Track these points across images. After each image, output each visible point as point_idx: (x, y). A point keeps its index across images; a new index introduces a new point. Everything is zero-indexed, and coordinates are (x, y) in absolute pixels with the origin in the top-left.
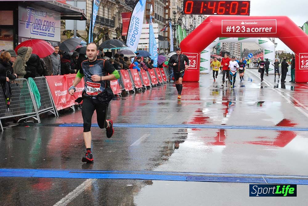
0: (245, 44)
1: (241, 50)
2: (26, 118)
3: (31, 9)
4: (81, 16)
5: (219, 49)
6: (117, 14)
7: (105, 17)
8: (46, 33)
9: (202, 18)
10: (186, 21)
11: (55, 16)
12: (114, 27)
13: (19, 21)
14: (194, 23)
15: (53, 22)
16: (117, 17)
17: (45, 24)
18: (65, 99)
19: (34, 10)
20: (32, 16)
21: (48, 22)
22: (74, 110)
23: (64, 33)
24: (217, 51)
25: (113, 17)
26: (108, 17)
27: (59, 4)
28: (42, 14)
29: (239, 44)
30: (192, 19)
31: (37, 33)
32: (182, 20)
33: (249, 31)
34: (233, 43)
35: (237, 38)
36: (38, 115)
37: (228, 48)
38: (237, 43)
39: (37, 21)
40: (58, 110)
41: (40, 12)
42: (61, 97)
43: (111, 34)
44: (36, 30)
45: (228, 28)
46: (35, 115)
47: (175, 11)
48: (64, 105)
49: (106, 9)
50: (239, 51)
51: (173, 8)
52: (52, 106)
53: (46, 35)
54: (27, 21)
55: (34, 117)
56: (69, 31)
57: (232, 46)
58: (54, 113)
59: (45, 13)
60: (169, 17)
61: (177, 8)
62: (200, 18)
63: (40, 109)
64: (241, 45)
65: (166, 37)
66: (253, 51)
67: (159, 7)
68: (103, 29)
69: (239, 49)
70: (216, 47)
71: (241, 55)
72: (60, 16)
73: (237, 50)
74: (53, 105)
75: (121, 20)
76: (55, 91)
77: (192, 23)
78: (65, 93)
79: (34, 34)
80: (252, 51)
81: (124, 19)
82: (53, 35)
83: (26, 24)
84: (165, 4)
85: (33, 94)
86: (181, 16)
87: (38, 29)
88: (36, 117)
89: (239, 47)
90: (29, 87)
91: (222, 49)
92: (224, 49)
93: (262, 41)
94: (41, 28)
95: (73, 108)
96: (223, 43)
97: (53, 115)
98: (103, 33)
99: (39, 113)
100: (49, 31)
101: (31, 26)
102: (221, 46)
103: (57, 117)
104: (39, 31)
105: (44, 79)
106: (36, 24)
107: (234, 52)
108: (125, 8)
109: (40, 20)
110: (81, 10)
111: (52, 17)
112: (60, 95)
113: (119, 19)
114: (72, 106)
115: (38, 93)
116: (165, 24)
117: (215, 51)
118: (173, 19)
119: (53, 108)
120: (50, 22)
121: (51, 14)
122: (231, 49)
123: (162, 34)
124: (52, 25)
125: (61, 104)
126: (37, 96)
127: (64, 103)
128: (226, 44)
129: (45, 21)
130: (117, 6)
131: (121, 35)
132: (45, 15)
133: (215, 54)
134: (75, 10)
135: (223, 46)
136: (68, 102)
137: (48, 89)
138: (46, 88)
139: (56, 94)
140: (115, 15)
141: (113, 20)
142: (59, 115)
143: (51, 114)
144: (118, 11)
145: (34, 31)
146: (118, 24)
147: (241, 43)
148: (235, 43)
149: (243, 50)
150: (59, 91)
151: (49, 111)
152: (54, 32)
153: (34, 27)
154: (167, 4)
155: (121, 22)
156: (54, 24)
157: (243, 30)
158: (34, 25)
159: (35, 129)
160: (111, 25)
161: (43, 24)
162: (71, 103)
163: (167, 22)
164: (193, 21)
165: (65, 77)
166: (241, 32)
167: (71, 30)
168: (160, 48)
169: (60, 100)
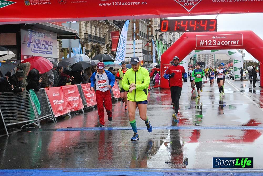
0: (218, 55)
1: (214, 60)
2: (29, 125)
3: (32, 31)
4: (74, 35)
5: (195, 60)
6: (107, 33)
7: (97, 36)
8: (45, 51)
9: (180, 34)
10: (166, 37)
11: (52, 36)
12: (104, 44)
13: (21, 42)
14: (173, 38)
15: (51, 42)
16: (107, 35)
17: (44, 43)
18: (62, 107)
19: (34, 32)
20: (33, 37)
21: (46, 41)
22: (70, 116)
23: (62, 50)
24: (194, 62)
25: (104, 35)
26: (100, 36)
27: (55, 26)
28: (41, 35)
29: (213, 56)
30: (171, 35)
31: (37, 51)
32: (162, 36)
33: (220, 44)
34: (207, 55)
35: (210, 51)
36: (38, 122)
37: (203, 59)
38: (211, 55)
39: (36, 41)
40: (56, 116)
41: (39, 34)
42: (59, 105)
43: (103, 50)
44: (36, 49)
45: (201, 42)
46: (36, 122)
47: (156, 29)
48: (61, 112)
49: (98, 29)
50: (213, 61)
51: (155, 26)
52: (51, 114)
53: (45, 53)
54: (28, 41)
55: (36, 123)
56: (65, 49)
57: (207, 57)
58: (53, 119)
59: (44, 34)
60: (152, 34)
61: (158, 26)
62: (179, 34)
63: (40, 116)
64: (214, 56)
65: (150, 51)
66: (225, 60)
67: (143, 26)
68: (95, 46)
69: (213, 59)
70: (193, 59)
71: (215, 65)
72: (57, 36)
73: (211, 60)
74: (51, 112)
75: (111, 38)
76: (53, 101)
77: (171, 39)
78: (62, 101)
79: (34, 52)
80: (223, 61)
81: (113, 37)
82: (51, 53)
83: (27, 44)
84: (148, 23)
85: (33, 103)
86: (162, 33)
87: (38, 48)
88: (37, 123)
89: (213, 57)
90: (30, 98)
91: (198, 60)
92: (200, 60)
93: (231, 52)
94: (41, 47)
95: (69, 114)
96: (199, 55)
97: (52, 121)
98: (95, 49)
99: (39, 120)
100: (47, 49)
101: (32, 46)
102: (197, 57)
103: (55, 123)
104: (39, 49)
105: (43, 91)
106: (36, 44)
107: (208, 62)
108: (114, 28)
109: (39, 40)
110: (74, 31)
111: (50, 37)
112: (57, 104)
113: (109, 37)
114: (68, 113)
115: (38, 103)
116: (148, 40)
117: (192, 62)
118: (155, 35)
119: (51, 115)
120: (48, 42)
121: (49, 35)
122: (206, 60)
123: (146, 49)
124: (50, 44)
125: (58, 111)
126: (37, 105)
127: (61, 111)
128: (202, 55)
129: (44, 41)
130: (107, 26)
131: (111, 50)
132: (43, 36)
133: (192, 64)
134: (69, 31)
135: (199, 57)
136: (65, 109)
137: (47, 99)
138: (46, 98)
139: (54, 103)
140: (106, 34)
141: (104, 38)
142: (57, 121)
143: (50, 120)
144: (108, 31)
145: (34, 50)
146: (108, 41)
147: (214, 54)
148: (209, 55)
149: (216, 60)
150: (57, 100)
151: (49, 118)
152: (52, 50)
153: (34, 46)
154: (150, 23)
155: (111, 40)
156: (51, 43)
157: (215, 44)
158: (34, 45)
159: (36, 134)
160: (103, 42)
161: (42, 43)
162: (67, 110)
163: (150, 38)
164: (172, 37)
165: (61, 88)
166: (212, 45)
167: (67, 48)
168: (144, 60)
169: (57, 108)
